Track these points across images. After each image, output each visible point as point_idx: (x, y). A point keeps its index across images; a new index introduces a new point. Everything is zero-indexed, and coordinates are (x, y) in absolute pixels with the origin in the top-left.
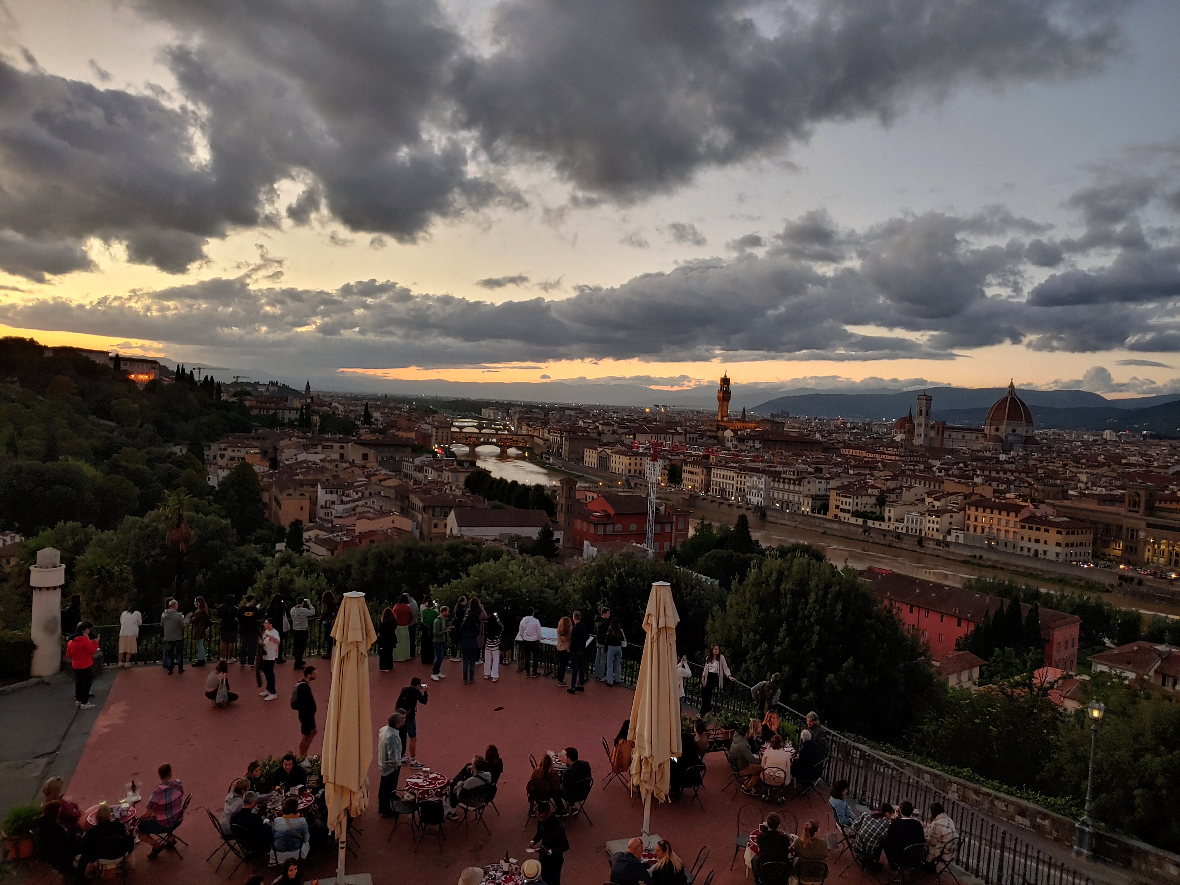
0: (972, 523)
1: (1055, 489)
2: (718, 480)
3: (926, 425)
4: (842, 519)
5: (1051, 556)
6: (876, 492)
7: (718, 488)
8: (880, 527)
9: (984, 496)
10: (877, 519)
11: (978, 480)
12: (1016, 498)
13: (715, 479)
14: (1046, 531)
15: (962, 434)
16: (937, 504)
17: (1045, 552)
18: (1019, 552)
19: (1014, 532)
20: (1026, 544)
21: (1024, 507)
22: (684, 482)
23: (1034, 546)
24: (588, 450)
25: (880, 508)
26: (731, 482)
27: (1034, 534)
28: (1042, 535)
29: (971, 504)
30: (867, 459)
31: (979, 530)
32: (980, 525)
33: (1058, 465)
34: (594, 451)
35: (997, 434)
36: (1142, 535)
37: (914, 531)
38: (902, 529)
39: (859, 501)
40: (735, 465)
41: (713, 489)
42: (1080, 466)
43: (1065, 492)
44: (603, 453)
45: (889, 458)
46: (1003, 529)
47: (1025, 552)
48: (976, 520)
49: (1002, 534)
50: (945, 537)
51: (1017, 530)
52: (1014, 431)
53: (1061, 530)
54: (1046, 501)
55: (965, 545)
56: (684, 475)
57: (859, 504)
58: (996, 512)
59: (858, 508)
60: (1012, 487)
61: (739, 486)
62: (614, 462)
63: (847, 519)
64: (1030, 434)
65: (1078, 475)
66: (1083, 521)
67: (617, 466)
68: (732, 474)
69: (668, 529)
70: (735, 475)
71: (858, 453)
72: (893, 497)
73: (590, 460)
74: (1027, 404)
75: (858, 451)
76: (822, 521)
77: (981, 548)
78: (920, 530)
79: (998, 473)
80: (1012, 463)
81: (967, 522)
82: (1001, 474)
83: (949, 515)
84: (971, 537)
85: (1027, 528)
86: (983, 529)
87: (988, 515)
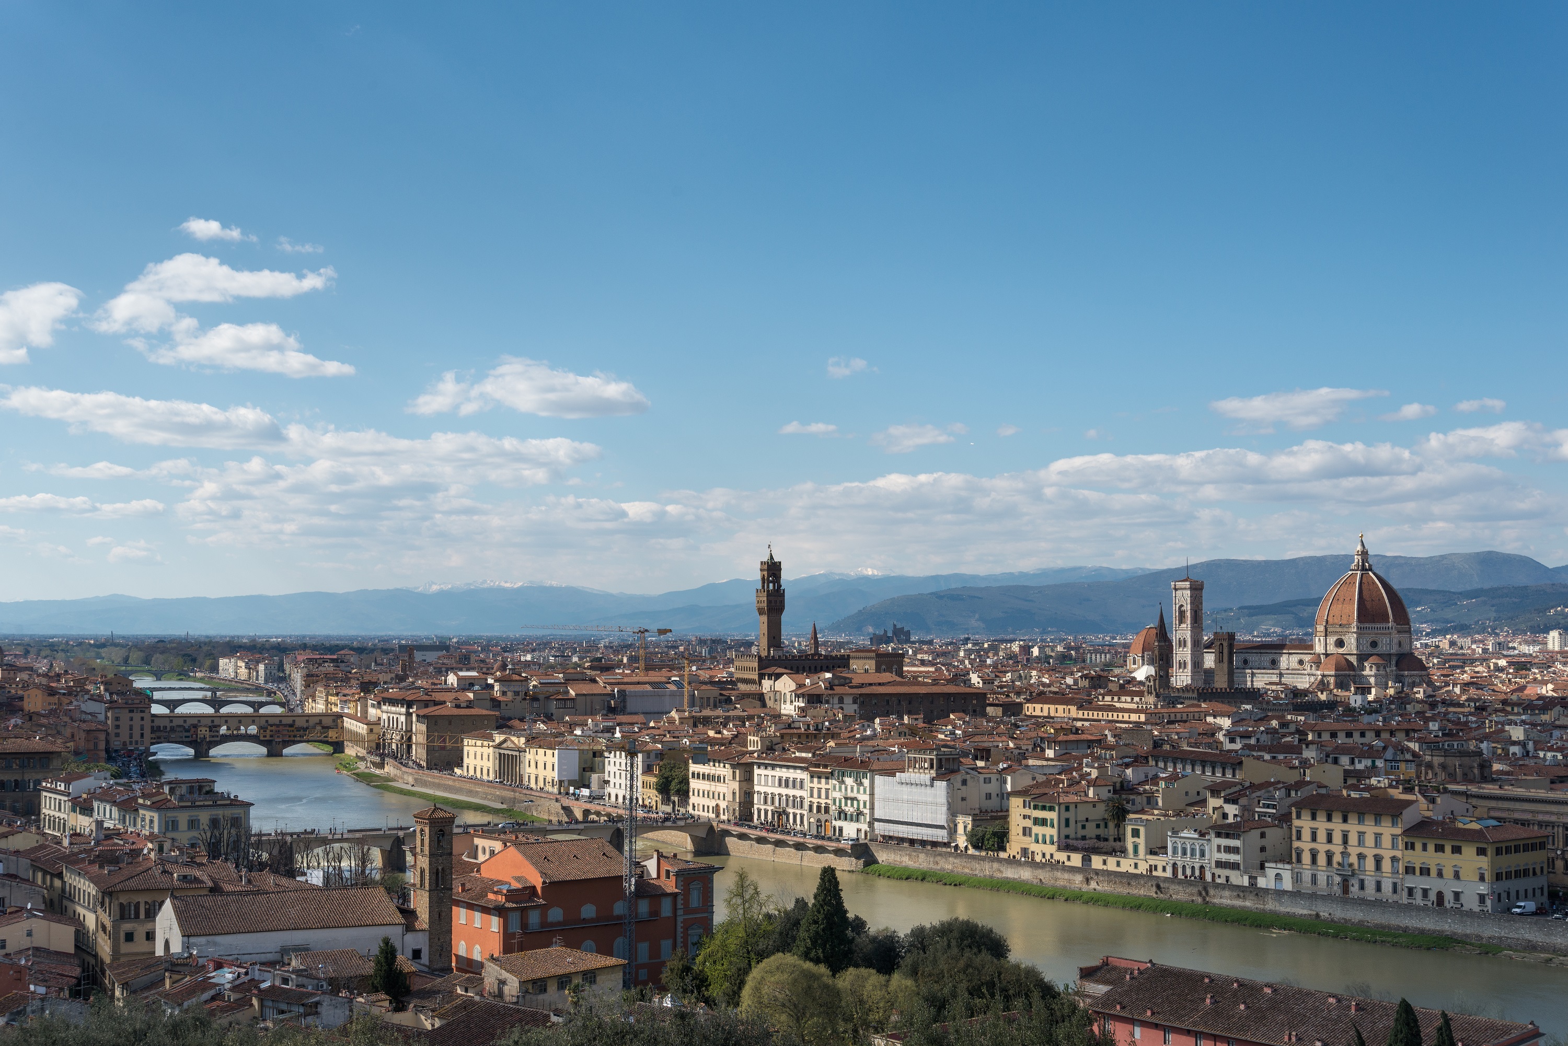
0: (1305, 845)
1: (1466, 760)
2: (770, 790)
3: (1196, 643)
4: (1038, 858)
5: (1470, 903)
7: (770, 808)
8: (1118, 869)
9: (1326, 787)
10: (1112, 852)
11: (1309, 754)
12: (1391, 786)
13: (762, 789)
14: (1457, 850)
15: (1271, 657)
16: (1232, 810)
18: (1405, 900)
19: (1394, 859)
20: (1419, 882)
21: (1409, 803)
22: (693, 799)
23: (1434, 884)
24: (472, 742)
25: (1118, 826)
26: (798, 793)
27: (1433, 859)
28: (1447, 860)
29: (1300, 806)
30: (1079, 724)
31: (1322, 860)
32: (1322, 848)
33: (1466, 710)
34: (486, 743)
35: (1341, 651)
37: (1189, 872)
38: (1164, 869)
39: (1071, 815)
40: (804, 755)
41: (759, 811)
42: (1509, 709)
43: (1485, 766)
44: (509, 744)
45: (1126, 718)
46: (1370, 853)
47: (1419, 900)
48: (1314, 838)
49: (1370, 863)
50: (1253, 879)
51: (1398, 854)
52: (1374, 644)
53: (1484, 846)
54: (1452, 787)
55: (1296, 895)
56: (694, 784)
57: (1072, 823)
58: (1353, 819)
59: (1070, 831)
60: (1380, 763)
61: (815, 800)
62: (533, 764)
63: (1048, 857)
64: (1406, 649)
65: (1507, 728)
66: (1524, 823)
67: (542, 773)
68: (799, 775)
69: (666, 909)
70: (805, 776)
71: (1059, 711)
72: (1140, 800)
73: (479, 763)
74: (1395, 585)
75: (1061, 708)
76: (996, 865)
78: (1202, 868)
79: (1349, 735)
80: (1375, 711)
81: (1296, 844)
82: (1356, 735)
83: (1257, 832)
84: (1307, 876)
85: (1418, 846)
86: (1329, 856)
87: (1337, 826)
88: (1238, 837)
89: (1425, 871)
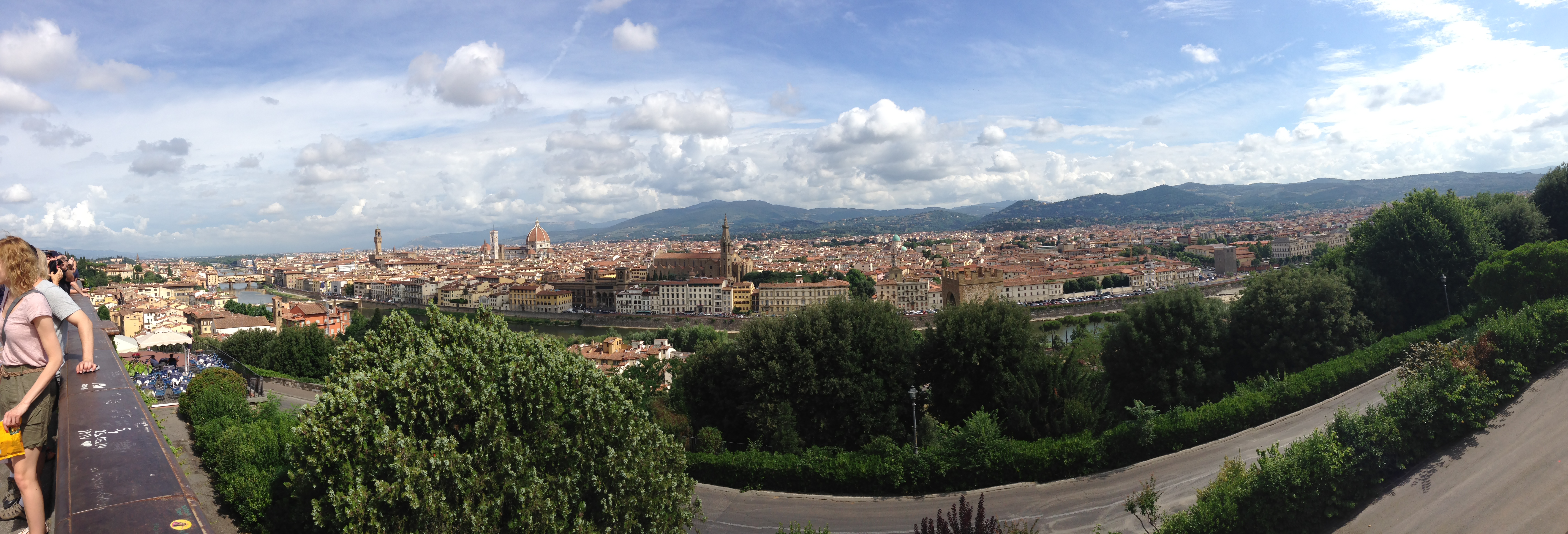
2: (375, 290)
5: (553, 311)
6: (462, 287)
7: (376, 295)
8: (466, 307)
9: (519, 284)
10: (464, 302)
13: (373, 290)
14: (549, 297)
16: (495, 290)
17: (550, 309)
18: (537, 311)
19: (534, 301)
20: (540, 306)
21: (537, 286)
22: (356, 293)
23: (544, 307)
25: (466, 297)
26: (383, 290)
27: (543, 300)
28: (547, 300)
29: (512, 289)
31: (517, 302)
32: (517, 299)
35: (532, 248)
36: (594, 292)
38: (478, 306)
39: (454, 294)
41: (373, 295)
43: (559, 276)
46: (528, 300)
47: (540, 311)
48: (514, 297)
49: (529, 303)
50: (500, 308)
51: (536, 299)
52: (541, 246)
53: (556, 296)
54: (549, 282)
55: (511, 312)
56: (355, 289)
57: (454, 296)
58: (524, 291)
59: (454, 298)
63: (448, 304)
66: (567, 289)
72: (472, 289)
77: (519, 312)
78: (487, 306)
80: (538, 263)
81: (510, 298)
82: (531, 270)
83: (501, 296)
84: (513, 307)
85: (540, 297)
86: (519, 301)
87: (520, 293)
88: (496, 297)
89: (542, 304)
